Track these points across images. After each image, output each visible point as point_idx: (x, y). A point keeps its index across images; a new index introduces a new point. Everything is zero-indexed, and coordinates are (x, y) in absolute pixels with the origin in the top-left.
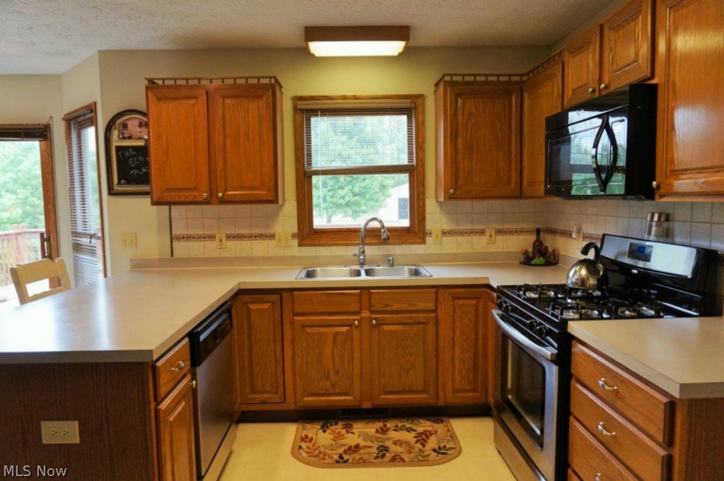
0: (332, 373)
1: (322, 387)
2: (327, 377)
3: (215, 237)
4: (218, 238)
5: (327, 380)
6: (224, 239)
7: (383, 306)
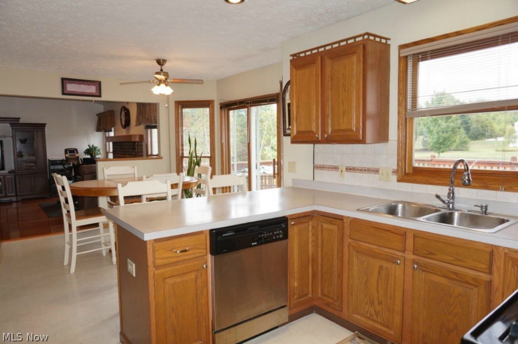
0: (376, 302)
1: (367, 312)
2: (372, 304)
3: (338, 168)
4: (340, 170)
5: (372, 307)
6: (344, 170)
7: (427, 252)
